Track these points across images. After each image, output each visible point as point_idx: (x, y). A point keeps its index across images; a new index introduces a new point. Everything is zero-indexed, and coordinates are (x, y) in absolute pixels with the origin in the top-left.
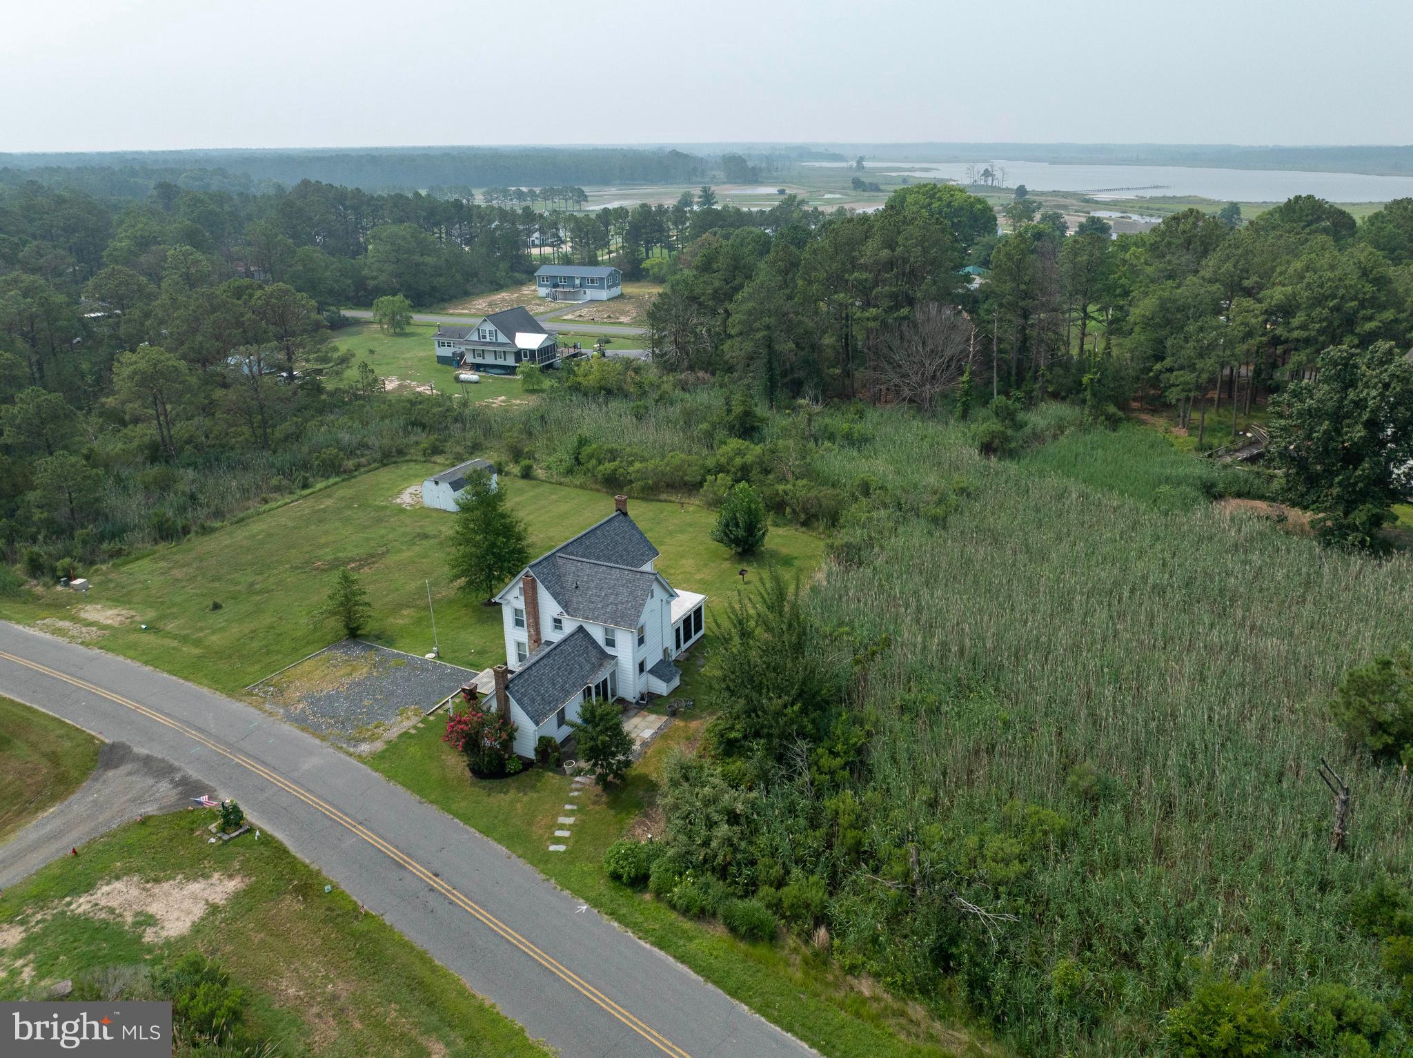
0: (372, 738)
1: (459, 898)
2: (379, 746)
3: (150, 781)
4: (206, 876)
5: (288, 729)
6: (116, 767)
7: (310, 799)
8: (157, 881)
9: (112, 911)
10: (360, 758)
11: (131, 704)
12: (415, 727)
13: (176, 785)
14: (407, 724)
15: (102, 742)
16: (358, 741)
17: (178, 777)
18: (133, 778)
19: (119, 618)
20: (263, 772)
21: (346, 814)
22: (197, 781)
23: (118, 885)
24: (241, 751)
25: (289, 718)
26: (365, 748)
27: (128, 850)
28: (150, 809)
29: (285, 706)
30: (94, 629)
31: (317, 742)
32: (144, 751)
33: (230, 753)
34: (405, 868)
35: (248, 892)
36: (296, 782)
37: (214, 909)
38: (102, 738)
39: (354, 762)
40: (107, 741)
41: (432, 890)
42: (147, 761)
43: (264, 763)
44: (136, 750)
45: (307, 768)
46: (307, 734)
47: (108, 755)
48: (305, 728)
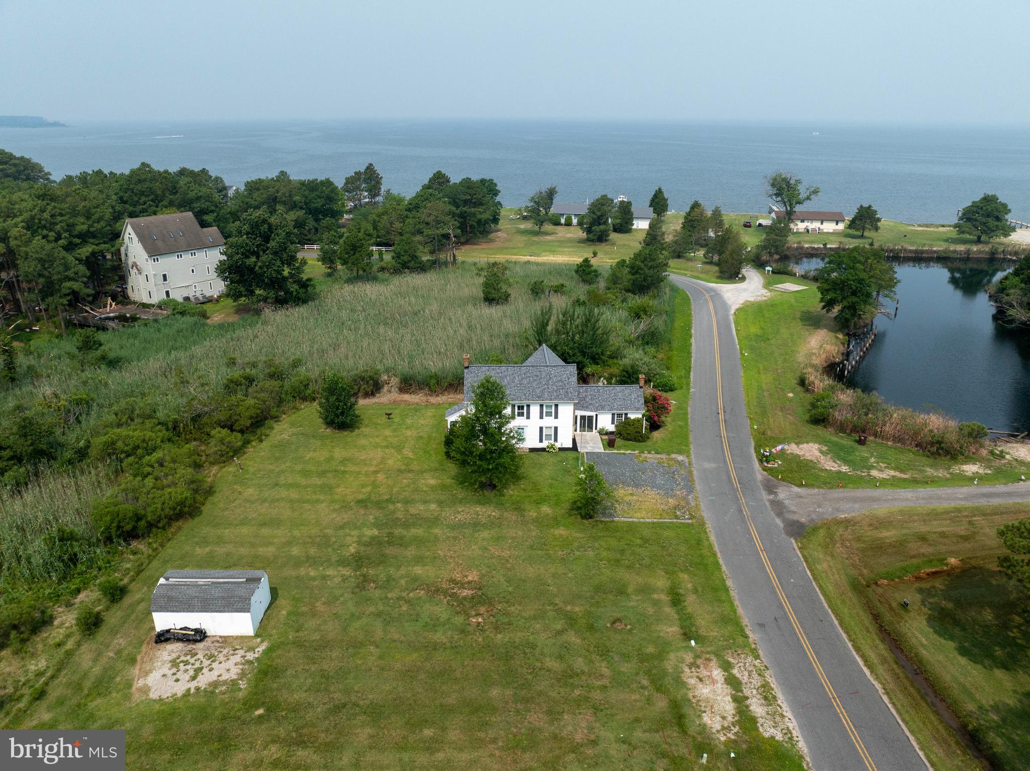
0: (671, 459)
1: (720, 405)
2: (673, 456)
3: (786, 502)
4: (792, 454)
5: (698, 486)
6: (798, 521)
7: (727, 454)
8: (812, 461)
9: (834, 461)
10: (688, 456)
11: (763, 556)
12: (649, 453)
13: (776, 494)
14: (650, 456)
15: (796, 542)
16: (680, 462)
17: (772, 497)
18: (793, 508)
19: (704, 673)
20: (733, 474)
21: (722, 442)
22: (765, 490)
23: (828, 468)
24: (733, 488)
25: (690, 489)
26: (680, 458)
27: (817, 477)
28: (796, 489)
29: (684, 499)
30: (735, 671)
31: (695, 472)
32: (779, 522)
33: (738, 491)
34: (725, 421)
36: (725, 462)
37: (797, 444)
38: (795, 545)
39: (692, 456)
40: (793, 541)
41: (724, 412)
42: (780, 514)
43: (729, 477)
44: (782, 525)
45: (713, 465)
46: (695, 478)
47: (797, 530)
48: (693, 481)
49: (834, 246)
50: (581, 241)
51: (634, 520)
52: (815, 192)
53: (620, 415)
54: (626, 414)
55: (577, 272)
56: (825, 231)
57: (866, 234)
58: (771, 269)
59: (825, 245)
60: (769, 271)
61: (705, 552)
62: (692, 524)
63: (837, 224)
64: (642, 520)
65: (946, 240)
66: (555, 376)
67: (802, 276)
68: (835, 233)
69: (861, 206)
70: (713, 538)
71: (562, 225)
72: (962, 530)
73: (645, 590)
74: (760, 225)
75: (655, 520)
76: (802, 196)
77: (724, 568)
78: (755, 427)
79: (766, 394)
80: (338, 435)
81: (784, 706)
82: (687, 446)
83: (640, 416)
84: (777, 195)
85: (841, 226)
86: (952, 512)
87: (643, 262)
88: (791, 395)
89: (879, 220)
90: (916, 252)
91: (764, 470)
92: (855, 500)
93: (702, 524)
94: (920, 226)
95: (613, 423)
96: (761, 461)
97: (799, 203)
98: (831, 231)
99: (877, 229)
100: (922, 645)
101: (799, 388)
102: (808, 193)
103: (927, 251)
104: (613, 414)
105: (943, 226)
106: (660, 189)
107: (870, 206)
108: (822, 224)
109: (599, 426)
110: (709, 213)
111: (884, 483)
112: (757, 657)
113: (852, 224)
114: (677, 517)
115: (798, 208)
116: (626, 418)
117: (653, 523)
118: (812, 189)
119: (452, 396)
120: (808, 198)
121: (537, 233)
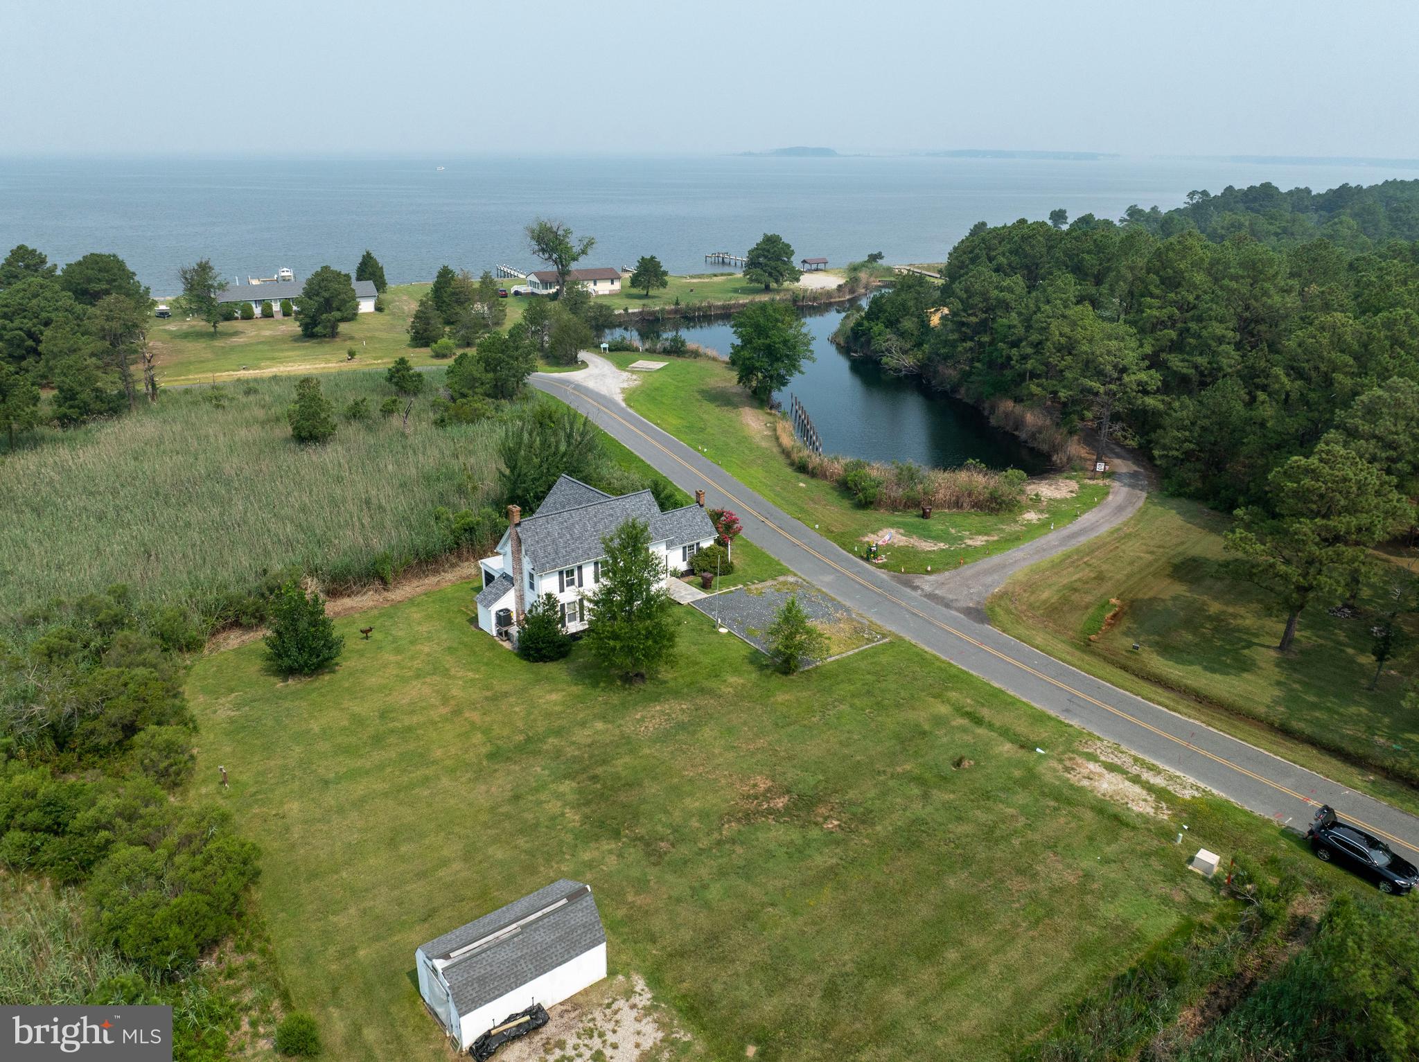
0: (785, 583)
1: (755, 513)
2: (781, 579)
3: (937, 592)
5: (845, 602)
6: (970, 607)
7: (827, 561)
8: (907, 546)
9: (925, 541)
10: (795, 575)
11: (990, 650)
12: (754, 583)
13: (919, 588)
14: (759, 586)
15: (994, 627)
16: (796, 583)
17: (920, 592)
18: (951, 596)
19: (1084, 771)
20: (860, 580)
21: (806, 550)
22: (906, 587)
23: (930, 549)
24: (879, 594)
25: (848, 610)
26: (791, 579)
27: (932, 561)
28: (930, 578)
29: (852, 620)
30: (1103, 758)
31: (824, 590)
32: (956, 613)
33: (886, 596)
34: (779, 527)
35: (858, 537)
36: (838, 571)
37: (873, 533)
38: (995, 630)
39: (799, 574)
40: (991, 627)
41: (767, 518)
42: (948, 606)
43: (862, 585)
44: (963, 616)
45: (832, 577)
46: (833, 595)
47: (980, 614)
48: (835, 600)
49: (636, 310)
50: (296, 339)
51: (837, 657)
52: (591, 243)
53: (691, 547)
54: (698, 544)
55: (390, 379)
56: (600, 293)
57: (651, 293)
58: (607, 346)
59: (626, 310)
60: (605, 349)
61: (938, 664)
62: (891, 642)
63: (612, 283)
64: (844, 655)
65: (736, 291)
66: (633, 510)
67: (647, 350)
68: (612, 295)
69: (643, 258)
70: (927, 649)
71: (236, 319)
72: (1087, 573)
73: (938, 721)
74: (517, 293)
75: (856, 651)
76: (576, 249)
77: (974, 673)
78: (817, 526)
79: (778, 489)
80: (317, 684)
81: (1167, 768)
82: (781, 565)
83: (712, 542)
84: (543, 251)
85: (617, 286)
86: (1064, 560)
87: (503, 352)
88: (801, 485)
89: (665, 273)
90: (724, 307)
91: (880, 568)
92: (987, 572)
93: (901, 639)
94: (692, 277)
95: (684, 560)
96: (867, 559)
97: (575, 259)
98: (607, 292)
99: (664, 284)
100: (1183, 677)
101: (802, 476)
102: (582, 247)
103: (734, 304)
104: (684, 548)
105: (715, 275)
106: (368, 254)
107: (653, 258)
108: (595, 284)
109: (671, 568)
110: (476, 282)
111: (987, 551)
112: (1102, 740)
113: (635, 281)
114: (869, 641)
115: (573, 266)
116: (699, 549)
117: (857, 654)
118: (587, 240)
119: (415, 583)
120: (584, 252)
121: (213, 335)
